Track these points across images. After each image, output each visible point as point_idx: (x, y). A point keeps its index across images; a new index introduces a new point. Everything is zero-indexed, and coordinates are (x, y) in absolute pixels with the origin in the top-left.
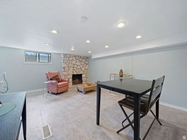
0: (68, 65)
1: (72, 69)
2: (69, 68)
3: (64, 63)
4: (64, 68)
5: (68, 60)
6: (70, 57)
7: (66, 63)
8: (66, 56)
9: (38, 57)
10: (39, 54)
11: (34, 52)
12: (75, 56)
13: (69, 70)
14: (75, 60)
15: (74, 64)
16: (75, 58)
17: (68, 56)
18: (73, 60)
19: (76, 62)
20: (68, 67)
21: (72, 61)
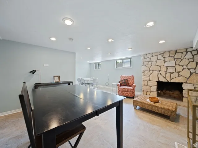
0: (150, 68)
1: (155, 73)
2: (151, 72)
3: (143, 66)
4: (144, 72)
5: (149, 61)
6: (153, 56)
7: (146, 66)
8: (146, 56)
9: (123, 63)
10: (124, 61)
11: (120, 60)
12: (161, 53)
13: (150, 74)
14: (162, 58)
15: (160, 66)
16: (163, 56)
17: (149, 56)
18: (158, 59)
19: (165, 62)
20: (150, 70)
21: (156, 61)
